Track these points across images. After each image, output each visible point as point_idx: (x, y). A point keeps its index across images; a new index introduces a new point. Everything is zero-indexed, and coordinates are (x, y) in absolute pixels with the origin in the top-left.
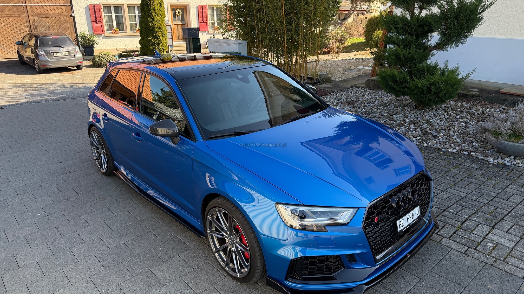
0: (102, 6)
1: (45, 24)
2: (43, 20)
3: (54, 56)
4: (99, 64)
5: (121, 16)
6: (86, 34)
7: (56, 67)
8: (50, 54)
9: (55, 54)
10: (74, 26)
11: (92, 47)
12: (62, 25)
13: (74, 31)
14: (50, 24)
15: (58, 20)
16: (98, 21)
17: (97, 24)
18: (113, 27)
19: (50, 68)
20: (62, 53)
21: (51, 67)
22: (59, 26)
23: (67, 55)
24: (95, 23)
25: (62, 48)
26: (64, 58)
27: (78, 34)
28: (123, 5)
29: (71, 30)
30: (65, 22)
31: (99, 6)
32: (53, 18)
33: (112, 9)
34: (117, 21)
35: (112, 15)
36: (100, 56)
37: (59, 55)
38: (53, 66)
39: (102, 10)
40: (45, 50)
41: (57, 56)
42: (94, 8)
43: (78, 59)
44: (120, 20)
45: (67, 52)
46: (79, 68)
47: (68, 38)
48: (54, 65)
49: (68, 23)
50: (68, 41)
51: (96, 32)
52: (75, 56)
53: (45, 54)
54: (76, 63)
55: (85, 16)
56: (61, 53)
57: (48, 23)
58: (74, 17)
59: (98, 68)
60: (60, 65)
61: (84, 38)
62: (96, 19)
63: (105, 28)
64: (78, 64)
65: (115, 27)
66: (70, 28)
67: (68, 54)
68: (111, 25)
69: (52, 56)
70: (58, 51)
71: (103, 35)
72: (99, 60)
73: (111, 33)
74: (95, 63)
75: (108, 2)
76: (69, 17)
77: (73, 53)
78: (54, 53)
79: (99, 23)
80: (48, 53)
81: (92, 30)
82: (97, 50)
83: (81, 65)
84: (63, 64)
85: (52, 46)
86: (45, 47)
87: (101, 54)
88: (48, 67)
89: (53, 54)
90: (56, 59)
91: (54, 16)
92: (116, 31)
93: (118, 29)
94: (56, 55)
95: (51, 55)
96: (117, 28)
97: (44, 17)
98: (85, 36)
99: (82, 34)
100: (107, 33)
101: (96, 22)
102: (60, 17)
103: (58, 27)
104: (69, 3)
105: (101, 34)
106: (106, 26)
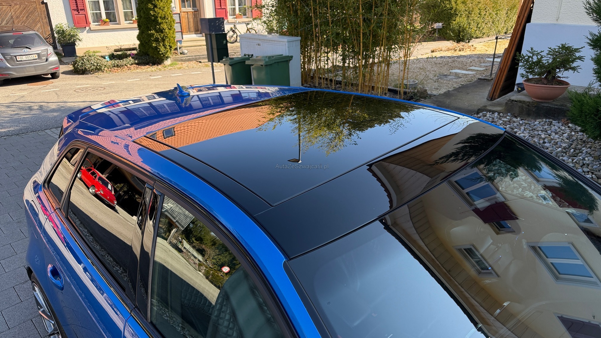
1: (6, 15)
2: (4, 9)
3: (17, 61)
4: (82, 69)
5: (111, 2)
6: (64, 27)
7: (21, 76)
8: (11, 58)
9: (19, 58)
10: (47, 17)
11: (73, 44)
12: (30, 16)
13: (47, 23)
14: (13, 14)
15: (24, 9)
16: (81, 10)
17: (79, 13)
18: (101, 17)
19: (12, 77)
20: (28, 56)
21: (14, 77)
22: (27, 17)
23: (35, 58)
24: (76, 12)
25: (28, 50)
26: (32, 63)
27: (54, 27)
29: (43, 22)
30: (34, 12)
32: (18, 6)
34: (106, 8)
35: (98, 1)
36: (83, 59)
37: (25, 59)
38: (16, 74)
40: (2, 52)
41: (21, 61)
43: (52, 63)
44: (111, 7)
45: (36, 55)
46: (54, 76)
47: (36, 34)
48: (17, 73)
49: (39, 12)
50: (37, 39)
51: (78, 24)
52: (47, 60)
53: (3, 58)
54: (50, 69)
57: (10, 13)
58: (46, 4)
59: (81, 74)
60: (27, 73)
61: (62, 33)
62: (77, 7)
63: (90, 19)
64: (53, 71)
65: (104, 17)
66: (42, 19)
67: (37, 58)
68: (99, 14)
69: (14, 61)
70: (22, 54)
71: (87, 28)
72: (82, 63)
73: (99, 25)
74: (78, 68)
76: (40, 5)
77: (44, 56)
78: (17, 57)
79: (81, 12)
80: (8, 57)
81: (72, 22)
82: (81, 48)
83: (56, 73)
84: (31, 71)
85: (13, 46)
86: (3, 48)
87: (86, 56)
88: (10, 77)
89: (15, 57)
90: (20, 64)
91: (18, 3)
92: (105, 22)
93: (108, 20)
95: (13, 59)
96: (107, 18)
97: (4, 4)
98: (63, 31)
99: (58, 28)
101: (78, 11)
102: (26, 4)
103: (25, 18)
105: (85, 27)
106: (92, 15)
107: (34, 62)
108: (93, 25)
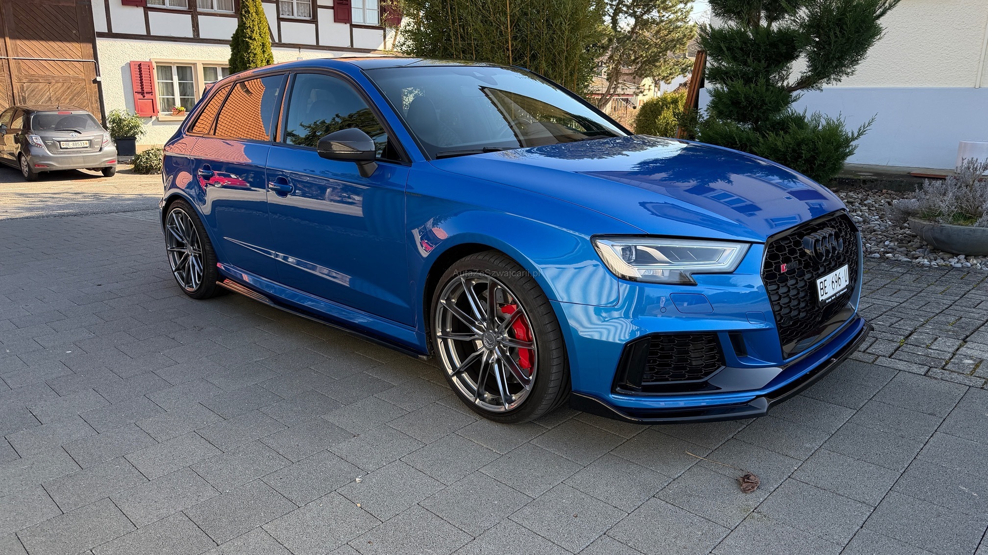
0: (155, 65)
1: (42, 96)
2: (40, 87)
3: (61, 148)
4: (147, 166)
5: (190, 85)
6: (121, 115)
7: (64, 169)
8: (54, 144)
9: (64, 144)
10: (98, 100)
11: (133, 139)
12: (75, 98)
13: (98, 109)
14: (51, 94)
15: (68, 88)
16: (147, 93)
17: (144, 97)
18: (174, 104)
19: (51, 170)
20: (77, 142)
21: (54, 169)
22: (71, 100)
23: (85, 146)
24: (140, 96)
25: (76, 134)
26: (80, 152)
27: (107, 114)
28: (195, 64)
29: (92, 107)
30: (82, 93)
31: (149, 65)
32: (60, 85)
33: (174, 70)
34: (183, 92)
35: (172, 83)
36: (149, 153)
37: (72, 146)
38: (57, 166)
39: (155, 71)
40: (43, 136)
41: (67, 148)
42: (140, 69)
43: (107, 155)
44: (189, 91)
45: (87, 142)
46: (107, 172)
47: (89, 115)
48: (59, 163)
49: (88, 94)
50: (90, 122)
51: (141, 112)
52: (101, 149)
53: (43, 144)
54: (104, 162)
55: (122, 82)
56: (74, 142)
57: (48, 93)
58: (99, 83)
59: (144, 174)
60: (72, 165)
61: (118, 122)
62: (142, 88)
63: (159, 106)
64: (108, 165)
65: (178, 104)
66: (92, 103)
67: (88, 145)
68: (171, 101)
69: (57, 148)
70: (69, 139)
71: (154, 118)
72: (147, 159)
73: (171, 115)
74: (140, 164)
75: (168, 58)
76: (90, 84)
77: (97, 143)
78: (62, 143)
79: (147, 96)
80: (49, 143)
81: (133, 108)
82: (142, 144)
83: (111, 168)
84: (78, 163)
85: (57, 129)
86: (44, 130)
87: (153, 149)
88: (48, 169)
89: (58, 143)
90: (64, 153)
91: (61, 80)
92: (180, 111)
93: (183, 108)
94: (65, 147)
95: (54, 146)
96: (182, 106)
97: (41, 81)
98: (120, 119)
99: (114, 115)
100: (162, 115)
101: (142, 93)
102: (72, 82)
103: (68, 101)
104: (91, 57)
105: (151, 117)
106: (161, 101)
107: (83, 151)
108: (162, 114)
